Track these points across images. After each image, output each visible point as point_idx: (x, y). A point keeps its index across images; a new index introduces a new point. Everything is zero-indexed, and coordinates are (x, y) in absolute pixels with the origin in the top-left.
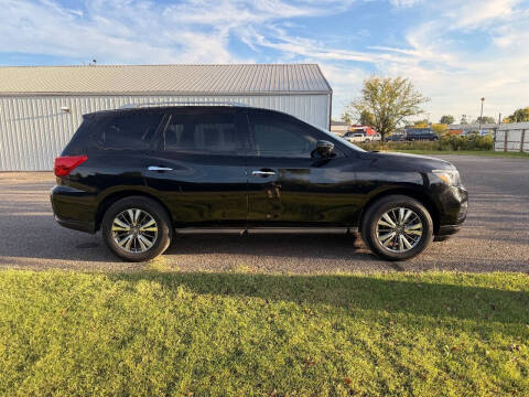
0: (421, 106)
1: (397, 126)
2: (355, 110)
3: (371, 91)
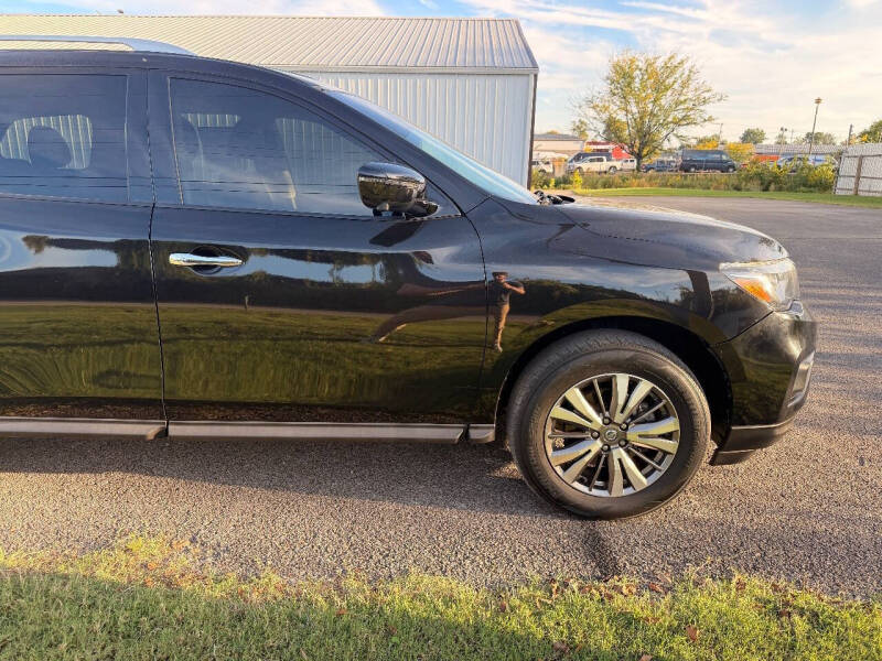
0: (709, 109)
1: (666, 145)
2: (592, 113)
3: (622, 78)
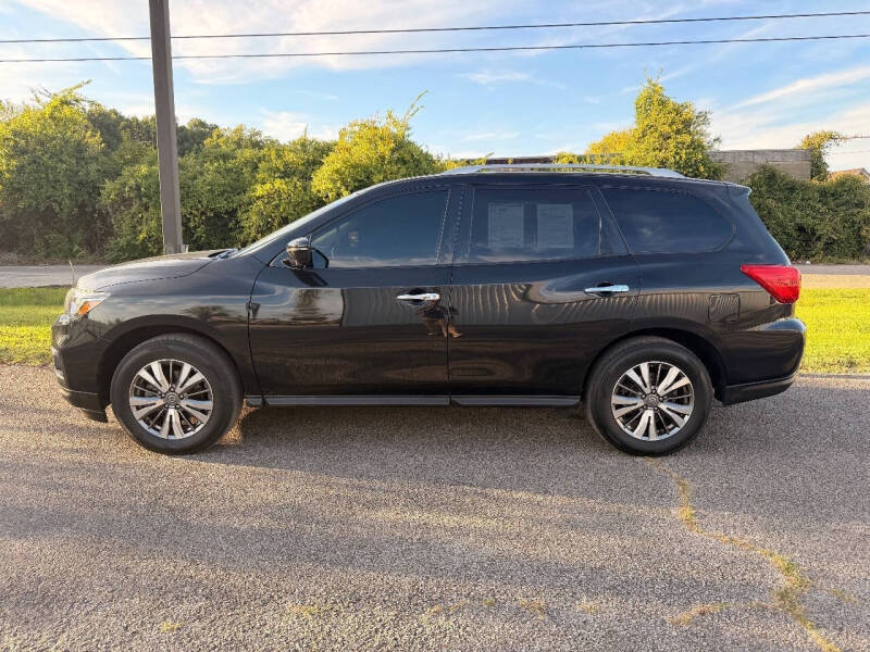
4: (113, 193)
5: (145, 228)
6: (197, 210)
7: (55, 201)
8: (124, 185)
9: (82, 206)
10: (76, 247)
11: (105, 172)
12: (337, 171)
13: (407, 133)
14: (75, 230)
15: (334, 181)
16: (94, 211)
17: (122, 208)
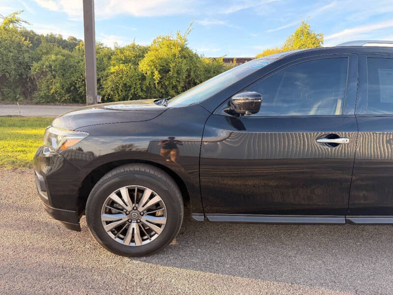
4: (37, 69)
5: (54, 87)
6: (80, 78)
7: (7, 72)
8: (43, 65)
9: (21, 75)
10: (18, 96)
11: (32, 58)
12: (152, 61)
13: (185, 43)
14: (17, 87)
15: (150, 66)
16: (27, 77)
17: (42, 76)
